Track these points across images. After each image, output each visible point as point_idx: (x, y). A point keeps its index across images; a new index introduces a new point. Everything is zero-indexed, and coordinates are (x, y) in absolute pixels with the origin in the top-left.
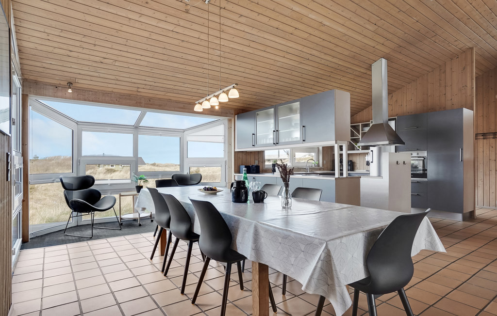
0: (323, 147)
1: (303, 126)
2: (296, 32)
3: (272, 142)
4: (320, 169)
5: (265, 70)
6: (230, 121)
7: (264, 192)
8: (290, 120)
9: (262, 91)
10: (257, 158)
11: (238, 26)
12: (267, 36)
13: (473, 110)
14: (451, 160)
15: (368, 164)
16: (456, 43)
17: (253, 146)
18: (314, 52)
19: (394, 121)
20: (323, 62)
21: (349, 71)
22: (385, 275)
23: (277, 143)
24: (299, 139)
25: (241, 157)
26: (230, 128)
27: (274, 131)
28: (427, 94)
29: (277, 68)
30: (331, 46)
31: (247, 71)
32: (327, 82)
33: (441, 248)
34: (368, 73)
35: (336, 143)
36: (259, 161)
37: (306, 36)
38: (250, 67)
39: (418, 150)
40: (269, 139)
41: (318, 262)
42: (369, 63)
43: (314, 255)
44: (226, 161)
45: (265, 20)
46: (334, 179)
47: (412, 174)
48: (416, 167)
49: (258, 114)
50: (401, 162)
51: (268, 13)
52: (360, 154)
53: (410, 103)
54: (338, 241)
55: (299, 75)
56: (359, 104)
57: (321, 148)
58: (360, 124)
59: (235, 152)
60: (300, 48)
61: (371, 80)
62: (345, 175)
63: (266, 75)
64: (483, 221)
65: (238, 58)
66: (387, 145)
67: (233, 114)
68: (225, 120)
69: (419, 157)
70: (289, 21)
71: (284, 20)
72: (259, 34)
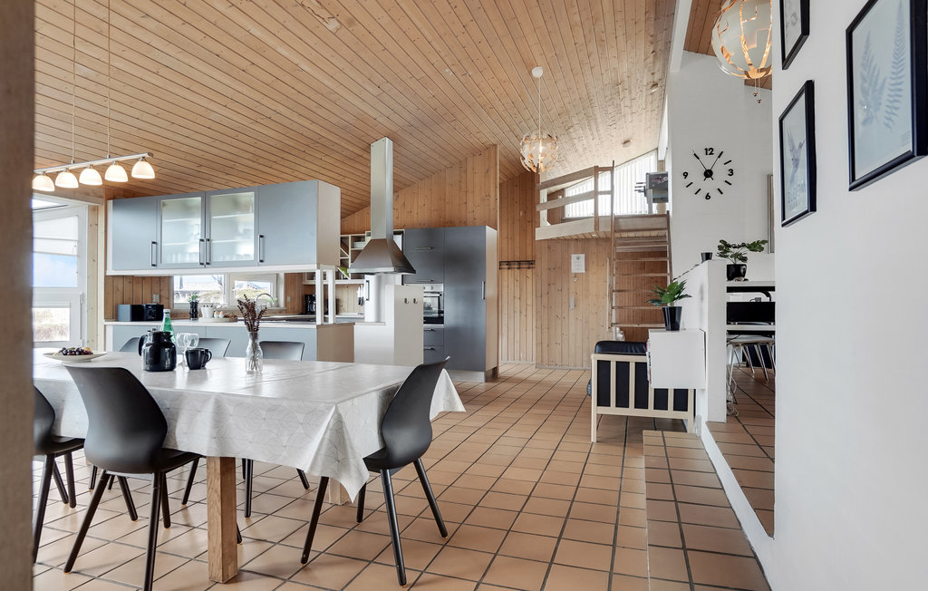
0: (286, 274)
1: (261, 236)
2: (253, 70)
3: (196, 260)
4: (280, 312)
5: (184, 122)
6: (94, 210)
7: (207, 351)
8: (234, 224)
9: (174, 160)
10: (157, 289)
11: (138, 33)
12: (195, 63)
13: (496, 229)
14: (471, 299)
15: (361, 302)
16: (478, 135)
17: (153, 265)
18: (281, 109)
19: (401, 236)
20: (295, 127)
21: (335, 148)
22: (403, 442)
23: (208, 264)
24: (253, 259)
25: (120, 287)
26: (93, 226)
27: (202, 240)
28: (444, 200)
29: (209, 124)
30: (312, 106)
31: (146, 117)
32: (298, 161)
33: (460, 407)
34: (366, 156)
35: (318, 268)
36: (160, 296)
37: (269, 79)
38: (155, 111)
39: (432, 282)
40: (191, 254)
41: (325, 433)
42: (368, 141)
43: (318, 426)
44: (82, 297)
45: (198, 36)
46: (315, 327)
47: (425, 318)
48: (429, 308)
49: (164, 205)
50: (410, 300)
51: (203, 25)
52: (348, 286)
53: (421, 210)
54: (349, 403)
55: (251, 141)
56: (348, 203)
57: (282, 276)
58: (350, 236)
59: (106, 277)
60: (258, 97)
61: (370, 167)
62: (331, 321)
63: (186, 132)
64: (507, 380)
65: (128, 90)
66: (391, 273)
67: (101, 197)
68: (83, 207)
69: (432, 293)
70: (242, 49)
71: (233, 45)
72: (180, 56)
